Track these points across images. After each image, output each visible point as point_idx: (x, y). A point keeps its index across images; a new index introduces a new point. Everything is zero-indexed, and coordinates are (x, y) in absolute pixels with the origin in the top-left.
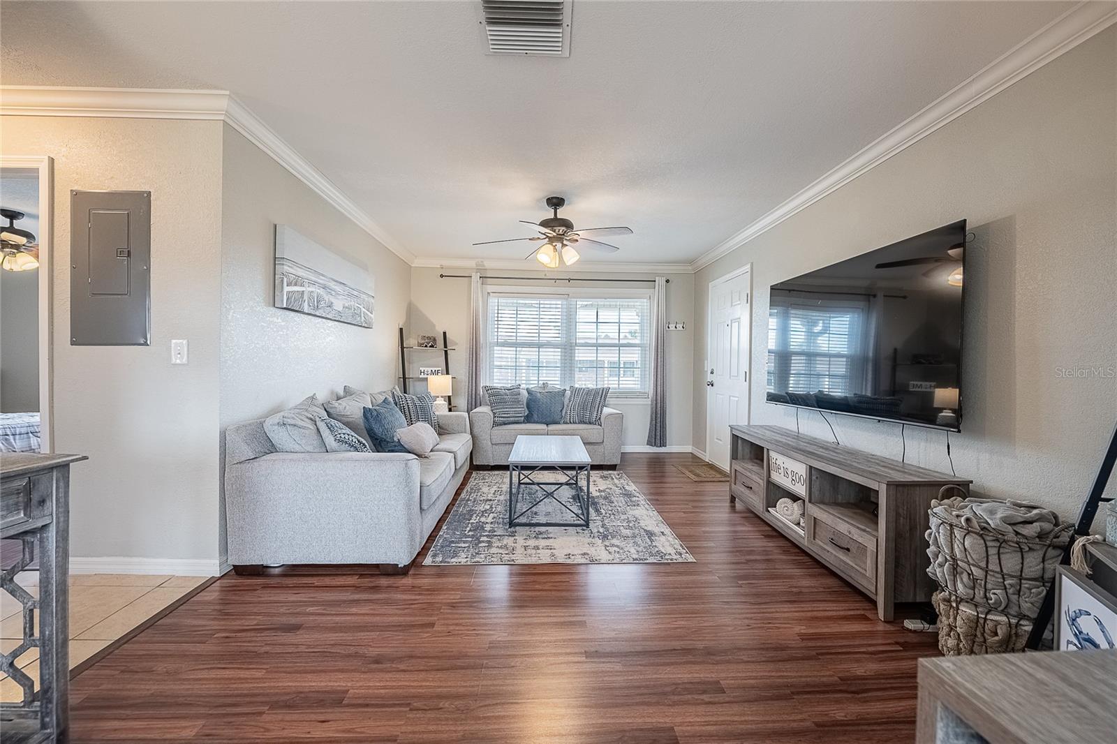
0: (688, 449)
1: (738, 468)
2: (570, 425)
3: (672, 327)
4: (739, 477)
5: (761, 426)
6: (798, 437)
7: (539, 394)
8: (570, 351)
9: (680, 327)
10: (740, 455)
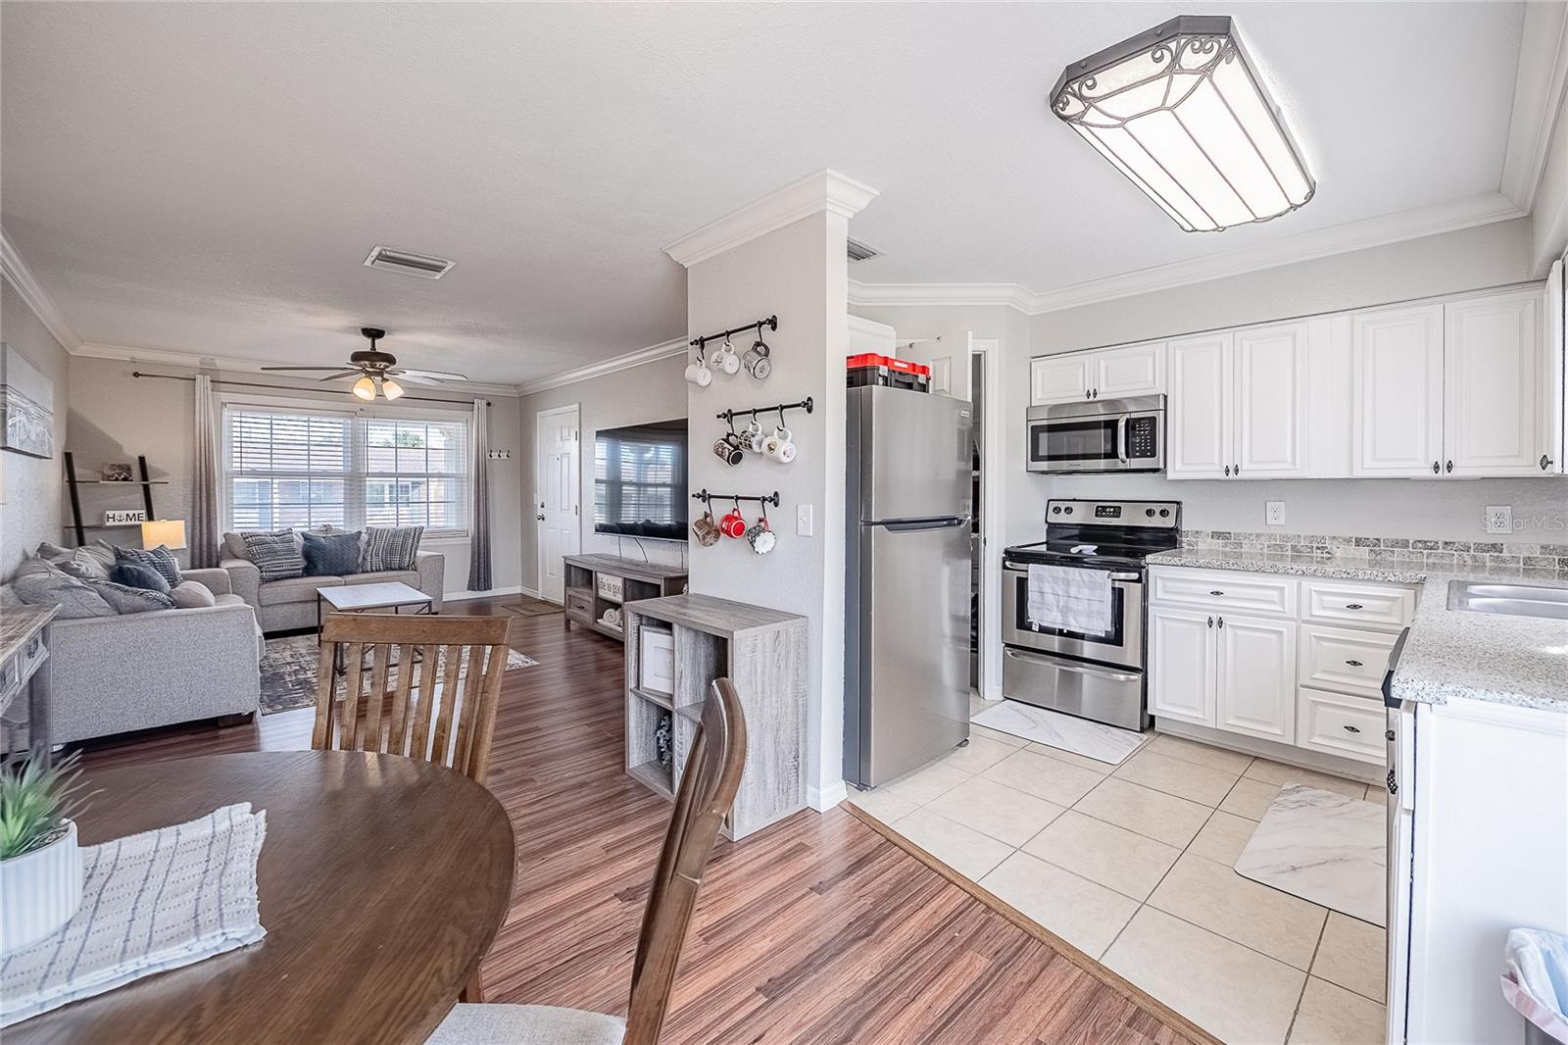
0: (518, 589)
1: (572, 593)
2: (372, 574)
3: (495, 455)
4: (573, 602)
5: (591, 555)
6: (620, 560)
7: (323, 540)
8: (358, 484)
9: (504, 456)
10: (573, 583)
